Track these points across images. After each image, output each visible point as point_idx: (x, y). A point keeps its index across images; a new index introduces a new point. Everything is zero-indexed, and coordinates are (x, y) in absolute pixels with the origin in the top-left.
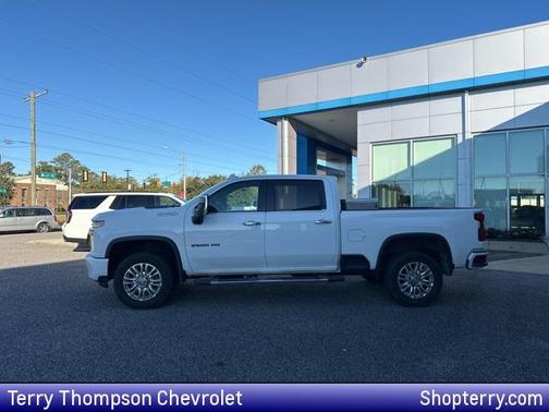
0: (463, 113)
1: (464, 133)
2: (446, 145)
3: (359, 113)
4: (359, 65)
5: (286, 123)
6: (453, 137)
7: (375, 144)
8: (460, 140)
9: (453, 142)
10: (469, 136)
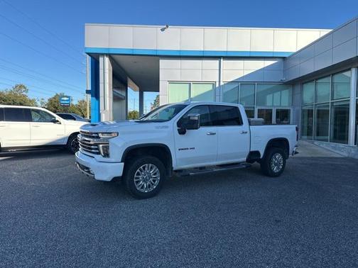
0: (220, 70)
1: (220, 81)
2: (210, 87)
3: (161, 61)
4: (163, 30)
5: (107, 59)
6: (214, 84)
7: (171, 82)
8: (217, 85)
9: (213, 86)
10: (222, 83)
